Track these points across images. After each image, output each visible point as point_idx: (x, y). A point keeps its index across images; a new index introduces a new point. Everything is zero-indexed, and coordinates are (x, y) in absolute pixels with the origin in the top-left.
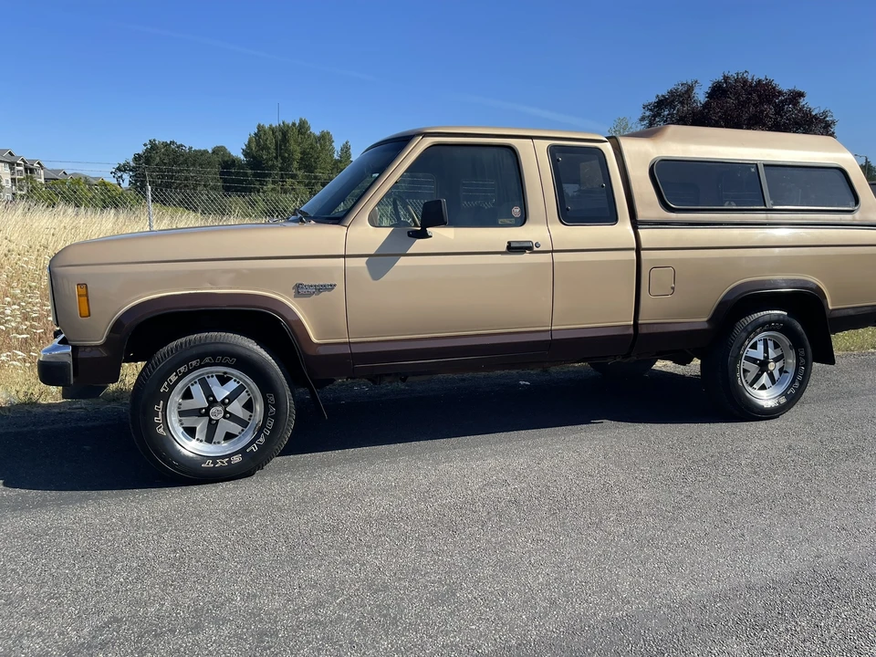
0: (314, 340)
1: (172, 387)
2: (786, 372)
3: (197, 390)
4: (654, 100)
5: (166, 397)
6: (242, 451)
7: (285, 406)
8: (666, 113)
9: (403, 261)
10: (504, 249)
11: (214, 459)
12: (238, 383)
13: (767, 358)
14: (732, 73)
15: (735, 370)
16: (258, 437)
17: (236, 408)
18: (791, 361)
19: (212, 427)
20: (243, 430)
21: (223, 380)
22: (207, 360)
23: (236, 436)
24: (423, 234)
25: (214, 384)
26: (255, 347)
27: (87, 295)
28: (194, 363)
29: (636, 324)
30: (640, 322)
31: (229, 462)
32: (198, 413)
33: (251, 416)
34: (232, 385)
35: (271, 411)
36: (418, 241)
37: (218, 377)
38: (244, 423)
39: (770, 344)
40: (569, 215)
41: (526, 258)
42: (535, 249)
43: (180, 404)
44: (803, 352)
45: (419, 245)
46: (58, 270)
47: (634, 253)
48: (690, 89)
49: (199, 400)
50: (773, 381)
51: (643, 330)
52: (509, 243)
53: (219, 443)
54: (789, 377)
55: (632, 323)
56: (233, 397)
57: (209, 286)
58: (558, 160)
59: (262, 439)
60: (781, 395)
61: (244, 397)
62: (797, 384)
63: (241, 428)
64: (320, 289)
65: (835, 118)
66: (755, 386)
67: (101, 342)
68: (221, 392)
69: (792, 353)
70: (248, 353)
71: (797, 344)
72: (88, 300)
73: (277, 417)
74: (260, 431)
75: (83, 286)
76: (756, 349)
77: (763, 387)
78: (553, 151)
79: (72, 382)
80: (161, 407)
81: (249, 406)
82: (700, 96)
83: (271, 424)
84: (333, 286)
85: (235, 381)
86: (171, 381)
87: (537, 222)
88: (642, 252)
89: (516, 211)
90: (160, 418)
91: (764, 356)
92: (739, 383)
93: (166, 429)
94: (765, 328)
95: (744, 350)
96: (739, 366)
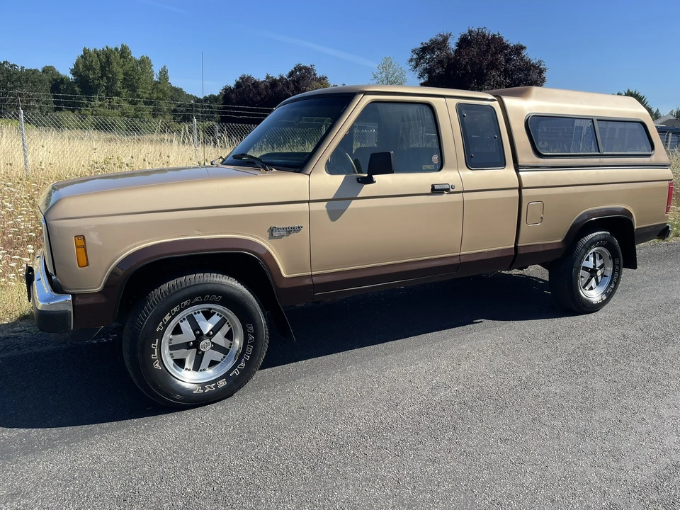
0: (285, 275)
1: (165, 326)
2: (605, 276)
3: (186, 326)
4: (419, 46)
5: (161, 334)
6: (226, 376)
7: (261, 334)
8: (428, 57)
9: (354, 204)
10: (429, 191)
11: (203, 385)
12: (221, 316)
13: (595, 266)
14: (475, 29)
15: (577, 278)
16: (239, 362)
17: (219, 338)
18: (610, 268)
19: (199, 357)
20: (224, 357)
21: (208, 315)
22: (197, 299)
23: (220, 362)
24: (370, 180)
25: (200, 318)
26: (237, 285)
27: (85, 247)
28: (185, 303)
29: (516, 247)
30: (519, 245)
31: (215, 387)
32: (187, 346)
33: (231, 344)
34: (216, 319)
35: (250, 339)
36: (365, 186)
37: (203, 313)
38: (225, 351)
39: (597, 255)
40: (473, 161)
41: (445, 197)
42: (451, 190)
43: (171, 340)
44: (617, 261)
45: (367, 189)
47: (517, 191)
48: (446, 39)
49: (188, 335)
50: (597, 283)
51: (521, 252)
52: (433, 186)
53: (204, 370)
54: (608, 280)
55: (513, 246)
56: (216, 330)
57: (198, 233)
58: (464, 116)
59: (243, 364)
60: (603, 294)
61: (225, 329)
62: (613, 285)
63: (223, 355)
64: (289, 231)
65: (546, 67)
66: (586, 288)
67: (99, 289)
69: (611, 262)
70: (232, 291)
71: (614, 256)
72: (86, 251)
73: (255, 344)
74: (241, 357)
75: (81, 237)
76: (588, 260)
77: (591, 288)
78: (460, 108)
79: (72, 328)
80: (156, 344)
81: (229, 336)
82: (452, 44)
83: (250, 350)
84: (300, 228)
85: (218, 315)
86: (165, 321)
87: (451, 168)
88: (523, 190)
89: (435, 158)
90: (156, 354)
91: (593, 265)
92: (579, 287)
93: (161, 364)
94: (597, 245)
95: (583, 262)
96: (579, 274)
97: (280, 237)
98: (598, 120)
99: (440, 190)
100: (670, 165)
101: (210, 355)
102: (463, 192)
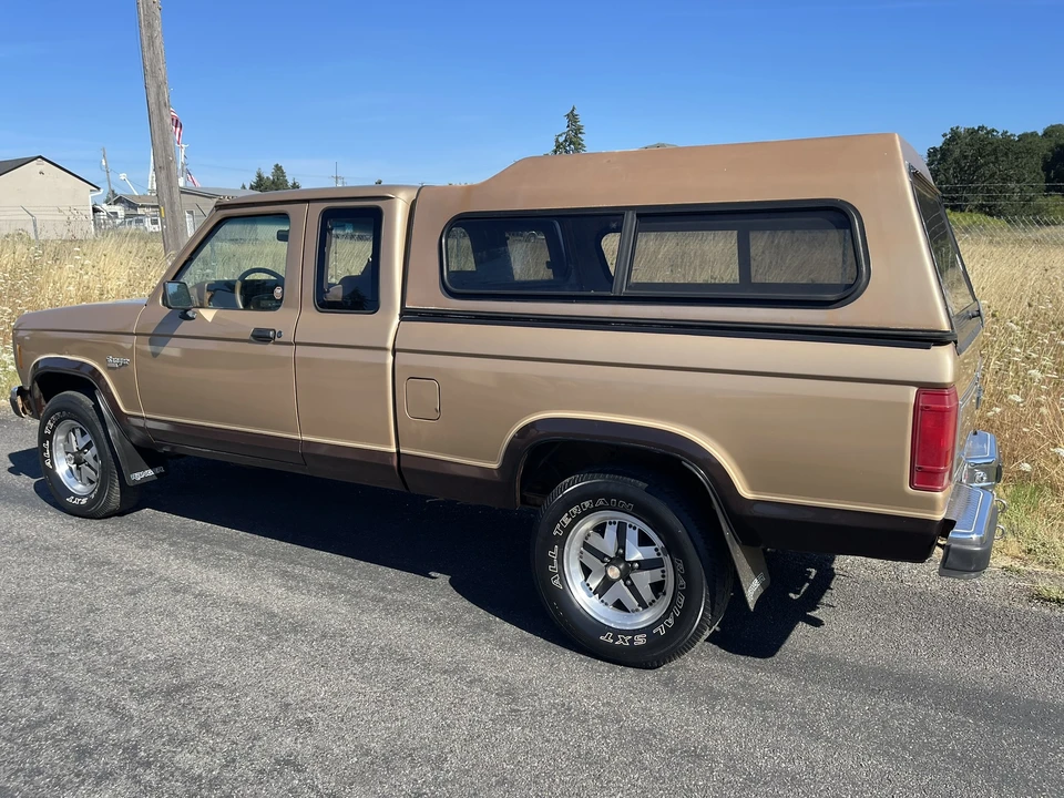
0: (122, 409)
1: (52, 432)
5: (51, 438)
6: (88, 495)
9: (172, 342)
10: (248, 337)
11: (75, 497)
15: (546, 560)
16: (96, 487)
17: (89, 454)
18: (669, 579)
19: (79, 469)
21: (82, 434)
22: (64, 413)
25: (78, 434)
28: (58, 415)
29: (398, 453)
30: (403, 451)
31: (80, 501)
34: (87, 438)
37: (80, 430)
38: (96, 473)
41: (270, 348)
42: (277, 339)
44: (683, 567)
45: (183, 326)
52: (254, 330)
55: (394, 450)
56: (87, 448)
60: (641, 630)
61: (94, 450)
64: (120, 363)
66: (604, 599)
68: (82, 442)
69: (667, 560)
71: (672, 548)
75: (20, 345)
76: (602, 535)
78: (325, 214)
80: (47, 445)
84: (126, 363)
86: (49, 426)
87: (291, 307)
88: (400, 353)
89: (278, 292)
90: (48, 453)
91: (617, 553)
92: (556, 583)
93: (52, 463)
94: (600, 502)
95: (567, 530)
96: (554, 554)
97: (115, 368)
99: (261, 336)
100: (944, 338)
101: (86, 472)
102: (296, 344)
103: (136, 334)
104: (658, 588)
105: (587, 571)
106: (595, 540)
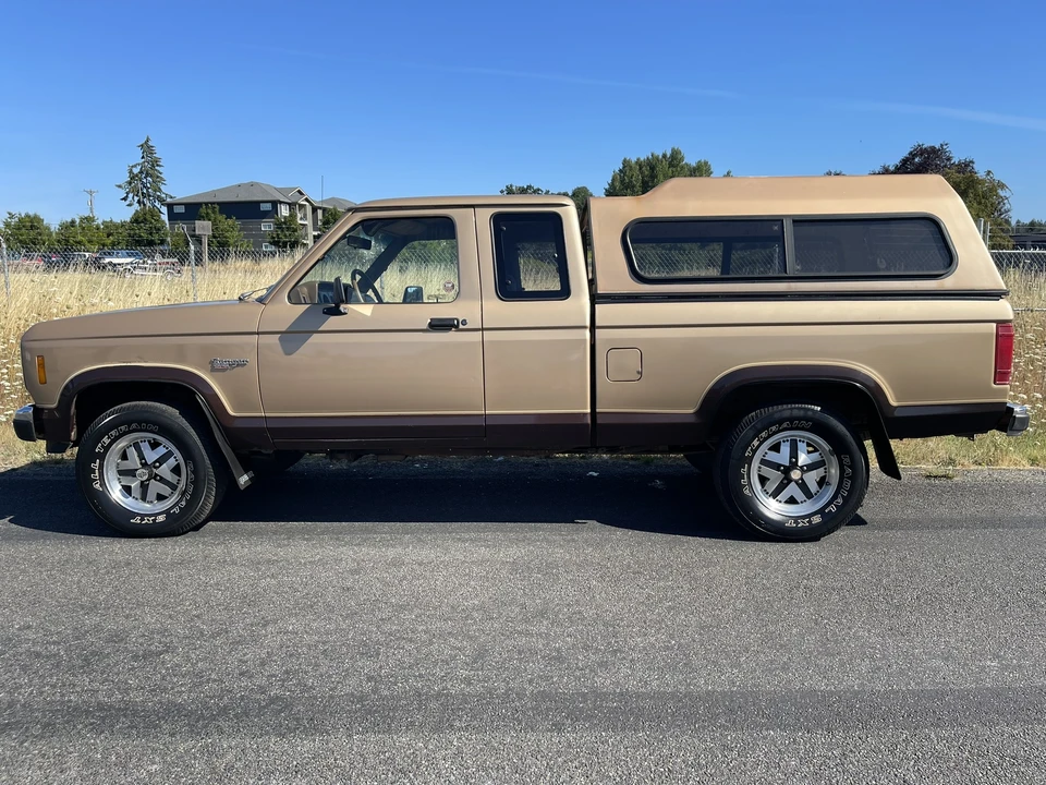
0: (231, 413)
1: (106, 449)
2: (827, 484)
3: (132, 453)
5: (102, 457)
6: (167, 512)
9: (315, 338)
10: (425, 326)
11: (143, 517)
12: (167, 449)
13: (795, 463)
15: (739, 476)
16: (181, 500)
17: (165, 470)
18: (834, 472)
19: (144, 486)
20: (171, 493)
21: (154, 445)
22: (134, 426)
23: (165, 497)
24: (336, 311)
25: (146, 448)
27: (44, 366)
28: (123, 427)
29: (594, 412)
30: (599, 410)
31: (154, 520)
32: (133, 473)
33: (178, 480)
34: (161, 451)
35: (191, 476)
36: (330, 318)
37: (149, 442)
39: (802, 446)
40: (509, 289)
41: (451, 336)
42: (461, 326)
43: (117, 464)
44: (848, 460)
45: (333, 322)
46: (27, 344)
47: (587, 332)
49: (134, 461)
50: (806, 494)
52: (432, 320)
53: (150, 501)
54: (830, 491)
55: (589, 411)
56: (162, 460)
57: (139, 360)
58: (503, 229)
59: (183, 503)
60: (815, 512)
61: (172, 462)
62: (840, 500)
63: (170, 491)
64: (234, 364)
66: (779, 498)
67: (54, 406)
68: (151, 456)
69: (834, 460)
70: (169, 422)
71: (839, 450)
72: (44, 370)
73: (195, 483)
74: (183, 493)
75: (41, 357)
76: (778, 451)
77: (791, 501)
78: (498, 220)
80: (97, 464)
81: (176, 471)
83: (191, 489)
85: (164, 447)
86: (104, 442)
87: (470, 297)
88: (598, 330)
90: (97, 474)
91: (790, 462)
92: (747, 492)
93: (103, 484)
94: (785, 425)
95: (754, 452)
96: (744, 471)
97: (224, 370)
98: (794, 221)
99: (439, 325)
100: (1004, 294)
101: (155, 487)
102: (483, 329)
103: (258, 333)
104: (822, 482)
105: (763, 480)
106: (772, 456)
